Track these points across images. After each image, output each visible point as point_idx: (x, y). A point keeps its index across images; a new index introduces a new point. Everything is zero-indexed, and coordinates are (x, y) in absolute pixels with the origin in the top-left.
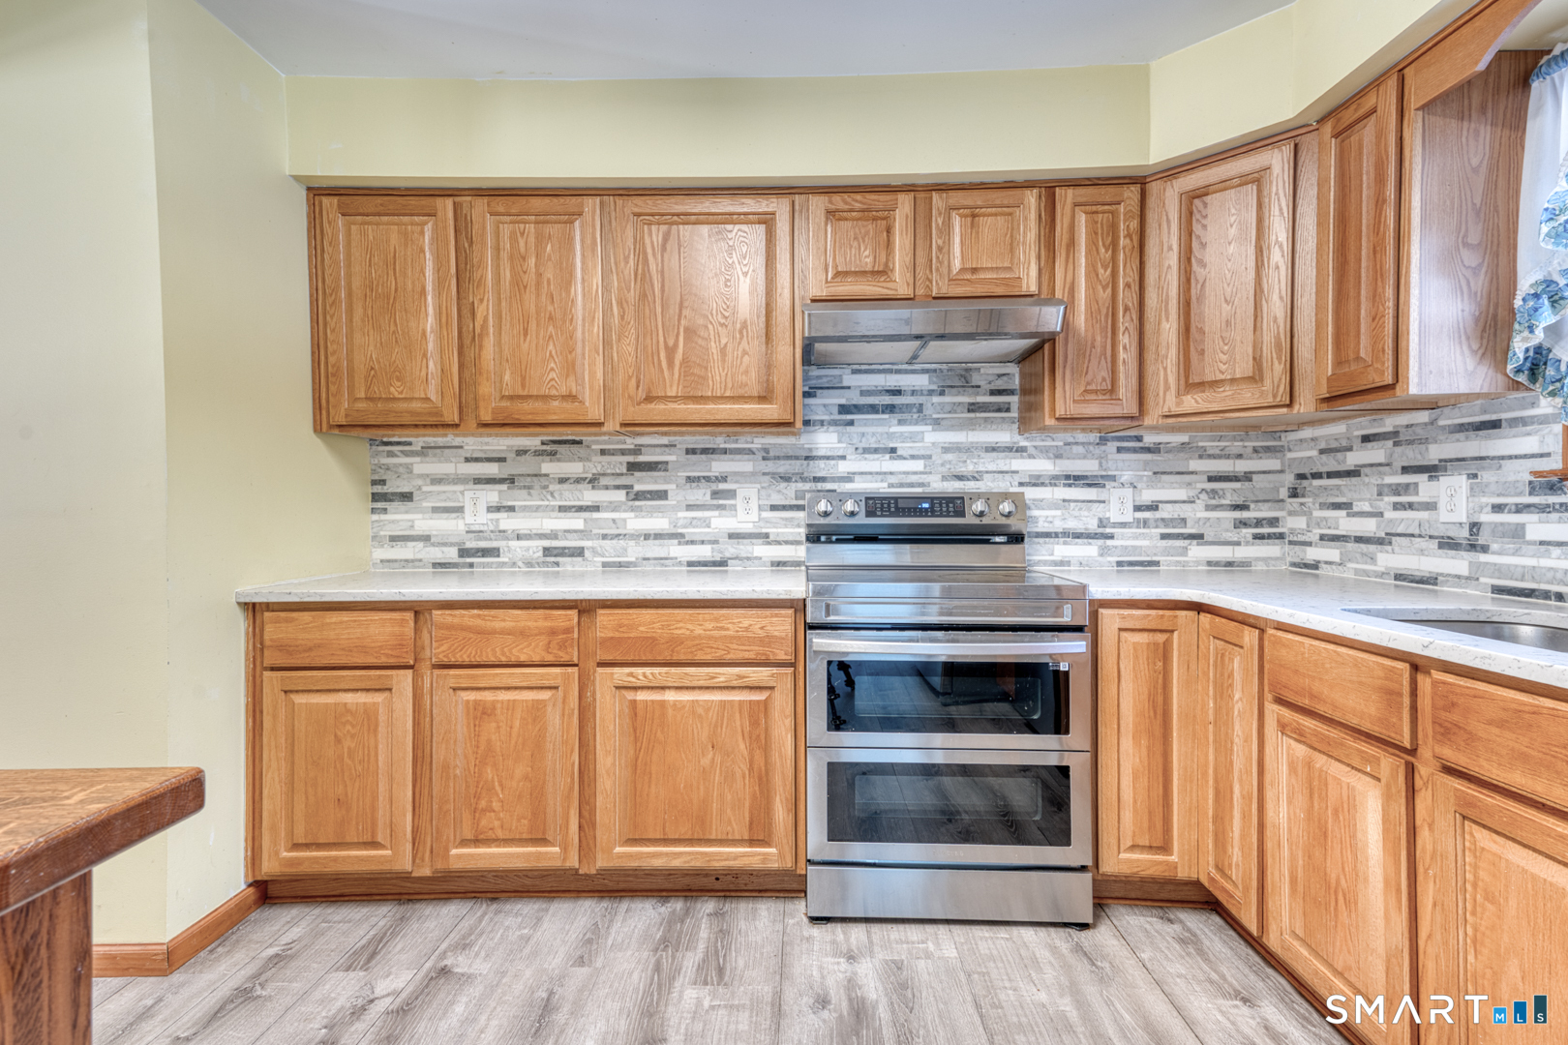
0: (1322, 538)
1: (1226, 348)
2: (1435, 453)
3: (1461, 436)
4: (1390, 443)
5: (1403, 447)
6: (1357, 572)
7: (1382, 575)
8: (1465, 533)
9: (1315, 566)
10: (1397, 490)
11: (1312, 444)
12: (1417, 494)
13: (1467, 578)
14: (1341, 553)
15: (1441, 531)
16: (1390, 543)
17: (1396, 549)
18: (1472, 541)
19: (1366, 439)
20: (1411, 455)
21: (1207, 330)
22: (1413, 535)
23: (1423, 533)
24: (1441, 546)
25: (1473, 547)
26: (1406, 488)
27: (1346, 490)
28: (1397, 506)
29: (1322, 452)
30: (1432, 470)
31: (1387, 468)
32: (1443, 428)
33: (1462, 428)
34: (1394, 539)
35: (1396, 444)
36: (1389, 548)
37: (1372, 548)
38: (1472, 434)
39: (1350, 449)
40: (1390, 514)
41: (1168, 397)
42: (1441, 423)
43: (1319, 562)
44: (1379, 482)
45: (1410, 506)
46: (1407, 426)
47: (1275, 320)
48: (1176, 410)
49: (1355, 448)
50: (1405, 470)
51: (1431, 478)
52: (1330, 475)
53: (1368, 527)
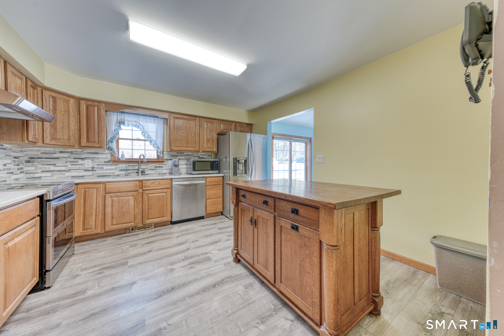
0: (42, 171)
1: (62, 132)
2: (83, 156)
3: (90, 154)
4: (70, 154)
5: (74, 155)
6: (57, 177)
7: (67, 177)
8: (91, 168)
9: (40, 177)
10: (72, 162)
11: (38, 151)
12: (78, 162)
13: (91, 175)
14: (51, 174)
15: (85, 168)
16: (70, 171)
17: (72, 172)
18: (93, 169)
19: (60, 152)
20: (76, 156)
21: (57, 127)
22: (77, 169)
23: (80, 169)
24: (85, 171)
25: (93, 171)
26: (75, 162)
27: (53, 161)
28: (71, 165)
29: (42, 153)
30: (82, 159)
31: (69, 158)
32: (85, 152)
33: (90, 153)
34: (71, 170)
35: (71, 154)
36: (70, 172)
37: (63, 172)
38: (92, 154)
39: (55, 153)
40: (69, 166)
41: (47, 140)
42: (85, 151)
43: (41, 177)
44: (66, 160)
45: (76, 165)
46: (75, 151)
47: (72, 130)
48: (49, 143)
49: (57, 153)
50: (74, 158)
51: (82, 160)
52: (45, 158)
53: (63, 168)
